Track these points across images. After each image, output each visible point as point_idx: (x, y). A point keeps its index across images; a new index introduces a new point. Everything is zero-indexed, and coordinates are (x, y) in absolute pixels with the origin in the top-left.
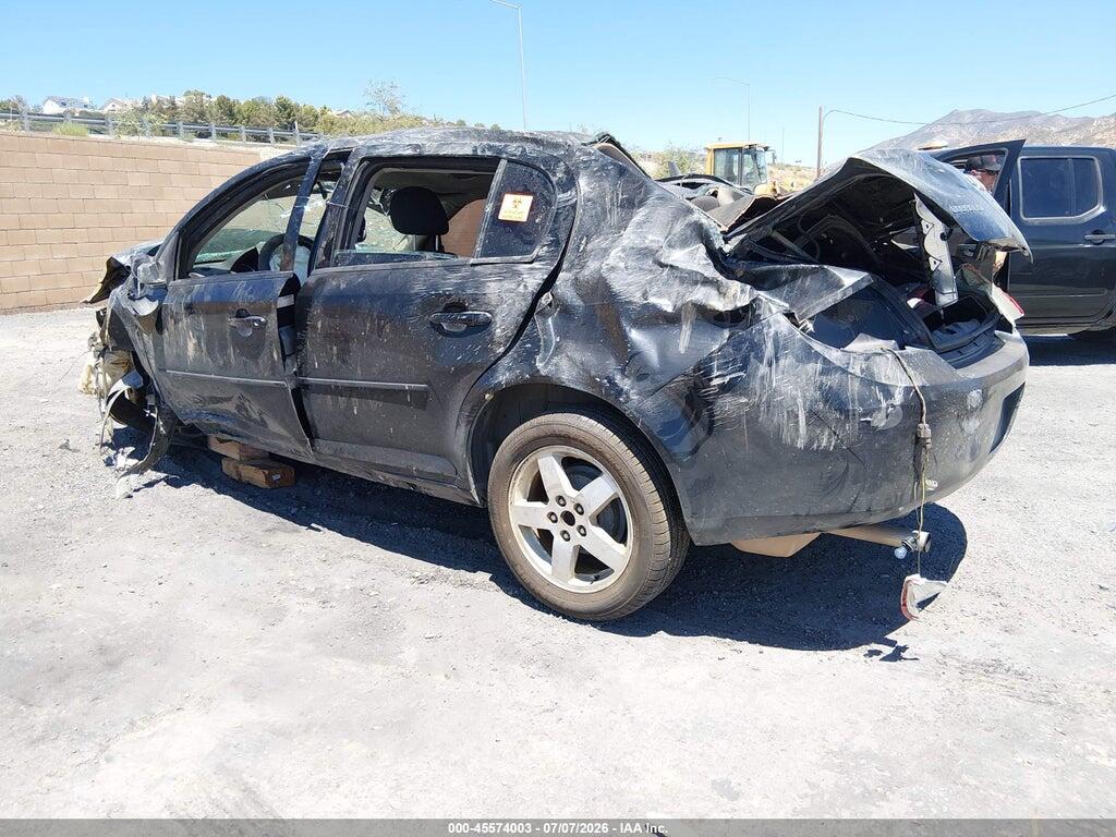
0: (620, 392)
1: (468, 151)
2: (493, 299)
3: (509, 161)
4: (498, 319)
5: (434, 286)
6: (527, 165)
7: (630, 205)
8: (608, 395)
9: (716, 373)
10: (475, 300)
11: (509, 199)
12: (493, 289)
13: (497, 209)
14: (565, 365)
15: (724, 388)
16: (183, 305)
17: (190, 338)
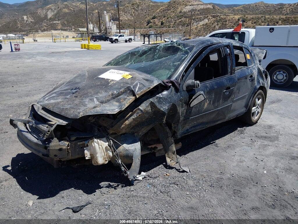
1: (239, 45)
5: (249, 73)
6: (246, 48)
10: (253, 74)
11: (247, 55)
12: (254, 72)
16: (206, 92)
17: (207, 102)
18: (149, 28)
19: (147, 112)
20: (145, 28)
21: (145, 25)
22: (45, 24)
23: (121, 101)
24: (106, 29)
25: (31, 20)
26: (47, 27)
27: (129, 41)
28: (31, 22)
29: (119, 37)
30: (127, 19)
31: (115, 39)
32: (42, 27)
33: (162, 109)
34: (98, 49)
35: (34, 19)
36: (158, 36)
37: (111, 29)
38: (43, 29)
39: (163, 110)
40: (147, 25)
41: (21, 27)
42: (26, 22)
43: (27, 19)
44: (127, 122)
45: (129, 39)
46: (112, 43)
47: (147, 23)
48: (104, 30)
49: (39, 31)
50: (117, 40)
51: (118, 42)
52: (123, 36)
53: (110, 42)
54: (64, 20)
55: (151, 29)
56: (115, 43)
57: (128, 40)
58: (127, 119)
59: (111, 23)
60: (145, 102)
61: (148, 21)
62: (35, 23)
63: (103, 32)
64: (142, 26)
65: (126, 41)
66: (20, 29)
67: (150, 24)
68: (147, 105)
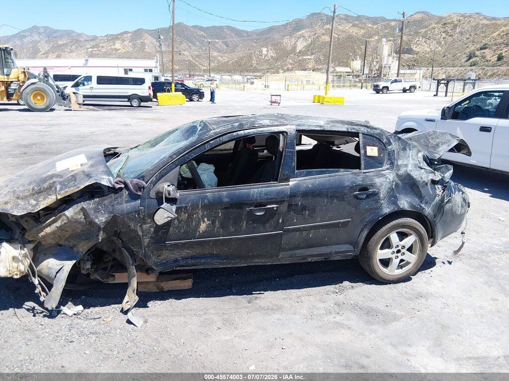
0: (423, 209)
1: (345, 130)
2: (379, 185)
3: (363, 134)
4: (381, 191)
5: (353, 182)
6: (371, 136)
7: (404, 149)
8: (420, 210)
9: (446, 198)
10: (372, 186)
11: (368, 148)
12: (378, 181)
13: (366, 152)
14: (404, 203)
15: (447, 202)
16: (200, 206)
17: (204, 221)
18: (471, 66)
19: (77, 221)
20: (462, 67)
21: (463, 60)
22: (291, 61)
23: (40, 199)
24: (380, 68)
25: (272, 54)
26: (294, 64)
27: (409, 90)
28: (272, 57)
29: (392, 82)
30: (428, 50)
31: (383, 87)
32: (286, 65)
33: (97, 220)
34: (338, 103)
35: (276, 53)
36: (467, 83)
37: (390, 67)
38: (286, 68)
39: (98, 223)
40: (467, 61)
41: (257, 64)
42: (265, 56)
43: (266, 53)
44: (48, 230)
45: (411, 87)
46: (378, 92)
47: (467, 57)
48: (376, 70)
49: (281, 71)
50: (387, 88)
51: (388, 92)
52: (399, 82)
53: (375, 92)
54: (320, 54)
55: (473, 68)
56: (383, 93)
57: (408, 88)
58: (49, 225)
59: (391, 58)
60: (75, 206)
61: (470, 54)
62: (276, 59)
63: (375, 74)
64: (457, 62)
65: (405, 91)
66: (255, 67)
67: (474, 59)
68: (77, 211)
